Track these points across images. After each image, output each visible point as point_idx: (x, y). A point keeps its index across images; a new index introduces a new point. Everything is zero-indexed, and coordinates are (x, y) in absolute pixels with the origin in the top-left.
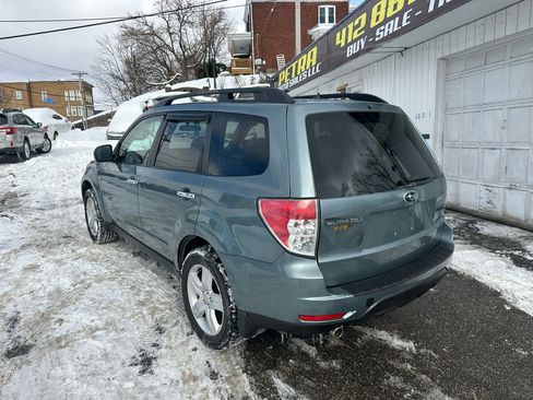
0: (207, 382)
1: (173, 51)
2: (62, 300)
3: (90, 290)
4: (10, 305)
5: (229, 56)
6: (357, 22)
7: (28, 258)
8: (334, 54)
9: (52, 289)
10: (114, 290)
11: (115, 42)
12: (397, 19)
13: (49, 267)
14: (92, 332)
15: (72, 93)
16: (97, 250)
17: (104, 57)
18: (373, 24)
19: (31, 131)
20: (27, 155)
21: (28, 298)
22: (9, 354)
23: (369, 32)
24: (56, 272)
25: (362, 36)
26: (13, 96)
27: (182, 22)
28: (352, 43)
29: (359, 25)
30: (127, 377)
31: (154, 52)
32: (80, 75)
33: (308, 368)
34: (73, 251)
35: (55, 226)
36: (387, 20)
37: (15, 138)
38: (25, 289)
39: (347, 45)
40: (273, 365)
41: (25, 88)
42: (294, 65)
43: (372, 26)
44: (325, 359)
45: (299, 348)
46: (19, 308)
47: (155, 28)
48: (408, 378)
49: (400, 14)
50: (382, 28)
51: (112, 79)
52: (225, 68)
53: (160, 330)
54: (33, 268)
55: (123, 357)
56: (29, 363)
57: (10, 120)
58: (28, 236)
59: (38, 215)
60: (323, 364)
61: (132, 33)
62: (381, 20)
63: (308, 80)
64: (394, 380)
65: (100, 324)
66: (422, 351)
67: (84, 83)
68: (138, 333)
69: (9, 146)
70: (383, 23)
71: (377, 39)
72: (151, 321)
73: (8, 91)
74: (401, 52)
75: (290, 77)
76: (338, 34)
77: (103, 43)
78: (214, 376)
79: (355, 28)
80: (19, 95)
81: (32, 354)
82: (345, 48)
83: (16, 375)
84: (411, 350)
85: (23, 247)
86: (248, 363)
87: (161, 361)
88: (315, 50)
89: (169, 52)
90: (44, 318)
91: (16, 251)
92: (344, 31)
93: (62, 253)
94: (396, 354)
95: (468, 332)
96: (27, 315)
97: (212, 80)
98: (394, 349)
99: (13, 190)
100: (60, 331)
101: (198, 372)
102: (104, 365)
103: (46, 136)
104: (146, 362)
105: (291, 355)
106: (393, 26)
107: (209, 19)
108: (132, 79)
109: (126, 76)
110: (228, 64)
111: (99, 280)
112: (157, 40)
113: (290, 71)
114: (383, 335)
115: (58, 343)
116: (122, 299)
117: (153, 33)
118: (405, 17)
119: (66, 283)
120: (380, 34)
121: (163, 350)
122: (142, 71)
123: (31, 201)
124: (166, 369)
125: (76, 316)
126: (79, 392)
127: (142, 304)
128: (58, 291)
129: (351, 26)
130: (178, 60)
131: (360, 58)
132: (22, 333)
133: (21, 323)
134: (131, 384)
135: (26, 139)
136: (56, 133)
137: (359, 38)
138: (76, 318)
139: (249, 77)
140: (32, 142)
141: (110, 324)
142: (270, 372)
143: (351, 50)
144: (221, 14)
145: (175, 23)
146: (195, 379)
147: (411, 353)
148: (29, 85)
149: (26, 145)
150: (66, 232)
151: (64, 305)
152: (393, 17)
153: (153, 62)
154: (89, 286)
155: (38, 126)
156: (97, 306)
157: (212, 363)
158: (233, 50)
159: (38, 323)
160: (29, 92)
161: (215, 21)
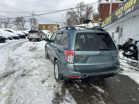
0: (53, 88)
1: (78, 17)
2: (34, 68)
3: (40, 67)
4: (25, 68)
5: (93, 18)
6: (121, 9)
7: (32, 60)
8: (115, 18)
9: (33, 66)
10: (45, 68)
11: (65, 15)
12: (131, 8)
13: (35, 62)
14: (37, 75)
15: (55, 27)
16: (46, 60)
17: (62, 19)
18: (125, 10)
19: (43, 35)
20: (41, 40)
21: (29, 67)
22: (21, 76)
23: (124, 12)
24: (36, 63)
25: (122, 13)
26: (43, 27)
27: (82, 10)
28: (119, 15)
29: (121, 10)
30: (39, 83)
31: (74, 17)
32: (57, 23)
33: (75, 90)
34: (41, 60)
35: (40, 55)
36: (128, 8)
37: (39, 36)
38: (29, 65)
39: (118, 15)
40: (68, 88)
41: (45, 25)
42: (106, 20)
43: (124, 10)
44: (80, 89)
45: (76, 86)
46: (26, 68)
47: (75, 11)
48: (97, 97)
49: (131, 7)
50: (127, 11)
51: (63, 24)
52: (91, 21)
53: (49, 77)
54: (32, 62)
55: (40, 80)
56: (24, 78)
57: (39, 32)
58: (34, 56)
59: (38, 52)
60: (79, 90)
61: (69, 13)
62: (127, 8)
63: (109, 24)
64: (94, 97)
65: (39, 73)
66: (105, 93)
67: (58, 25)
68: (44, 76)
69: (38, 38)
70: (127, 9)
71: (125, 14)
72: (48, 75)
73: (42, 26)
74: (134, 17)
75: (104, 23)
76: (116, 12)
77: (62, 15)
78: (55, 87)
79: (120, 11)
80: (44, 27)
81: (25, 76)
82: (118, 16)
83: (21, 79)
84: (102, 92)
85: (32, 58)
86: (63, 86)
87: (46, 82)
88: (111, 16)
89: (77, 17)
90: (30, 71)
91: (31, 58)
92: (118, 11)
93: (39, 60)
94: (98, 92)
95: (122, 92)
96: (27, 70)
97: (87, 24)
98: (98, 91)
99: (36, 47)
100: (31, 73)
101: (52, 85)
102: (36, 80)
103: (46, 36)
104: (43, 82)
105: (73, 87)
106: (129, 10)
107: (89, 9)
108: (68, 24)
109: (67, 23)
110: (92, 20)
111: (43, 66)
112: (75, 14)
113: (105, 22)
114: (98, 88)
115: (30, 75)
116: (45, 70)
117: (74, 13)
118: (133, 8)
119: (36, 65)
120: (126, 12)
121: (48, 80)
122: (70, 22)
123: (38, 49)
124: (46, 84)
125: (35, 71)
126: (29, 84)
127: (48, 71)
128: (34, 66)
129: (119, 10)
130: (80, 19)
131: (121, 19)
132: (25, 72)
133: (26, 71)
134: (38, 85)
135: (41, 37)
136: (49, 36)
137: (121, 13)
138: (35, 72)
139: (97, 23)
140: (43, 37)
141: (41, 74)
142: (66, 89)
143: (119, 17)
144: (92, 7)
145: (80, 10)
146: (50, 86)
147: (102, 93)
148: (46, 25)
149: (41, 38)
150: (42, 56)
151: (34, 69)
152: (130, 8)
153: (73, 20)
154: (40, 66)
155: (45, 34)
156: (40, 70)
157: (56, 84)
158: (94, 16)
159: (28, 71)
160: (46, 26)
161: (90, 9)
